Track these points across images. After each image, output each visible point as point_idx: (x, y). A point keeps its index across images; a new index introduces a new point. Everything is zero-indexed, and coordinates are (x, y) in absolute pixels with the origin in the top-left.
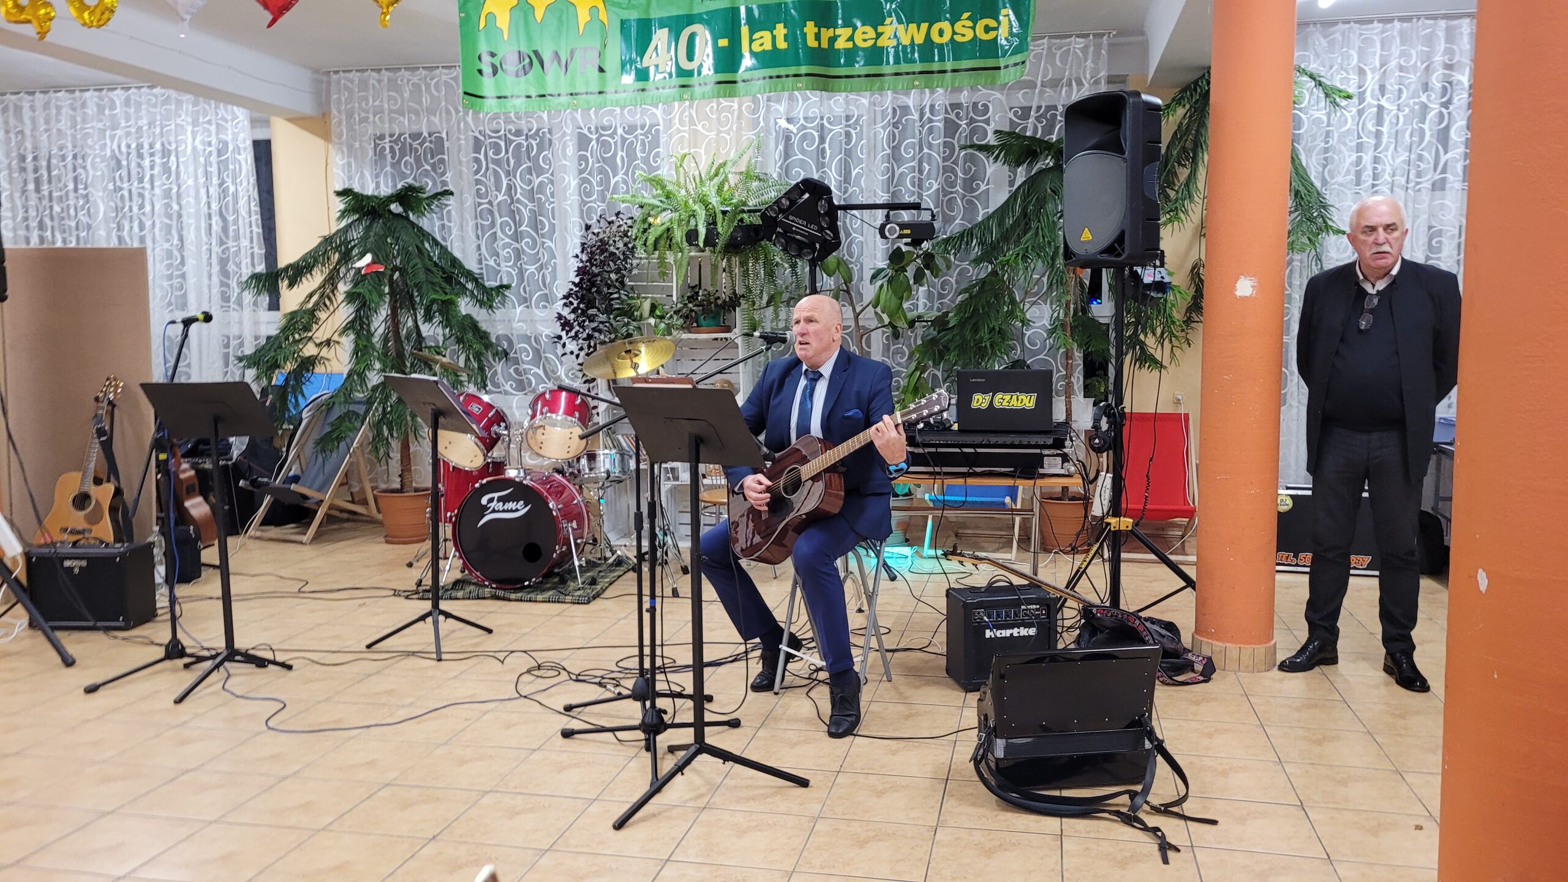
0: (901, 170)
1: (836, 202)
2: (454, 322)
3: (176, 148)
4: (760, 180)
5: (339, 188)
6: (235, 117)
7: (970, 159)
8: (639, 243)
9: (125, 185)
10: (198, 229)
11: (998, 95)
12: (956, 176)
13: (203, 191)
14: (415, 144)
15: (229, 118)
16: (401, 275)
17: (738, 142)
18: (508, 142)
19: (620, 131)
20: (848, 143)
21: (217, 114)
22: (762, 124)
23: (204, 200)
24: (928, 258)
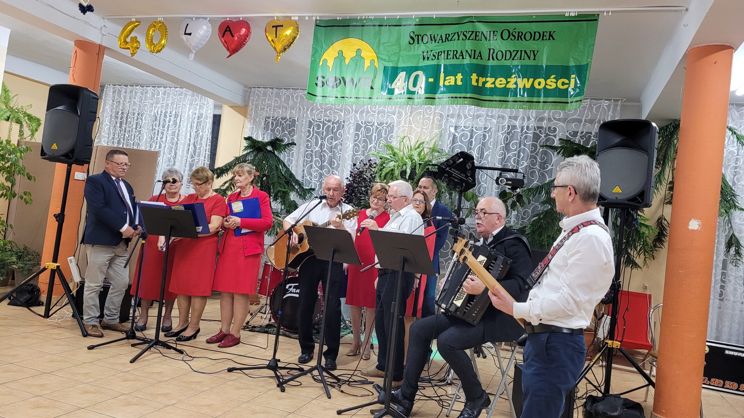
0: (509, 155)
1: (476, 165)
2: (287, 202)
3: (181, 114)
4: (439, 152)
5: (246, 137)
6: (208, 103)
7: (545, 153)
8: (377, 175)
9: (157, 128)
10: (183, 150)
11: (562, 124)
12: (537, 161)
13: (189, 134)
14: (283, 122)
15: (205, 103)
16: (267, 178)
17: (430, 134)
18: (324, 124)
19: (376, 124)
20: (484, 139)
21: (201, 101)
22: (443, 127)
23: (188, 137)
24: (519, 197)
